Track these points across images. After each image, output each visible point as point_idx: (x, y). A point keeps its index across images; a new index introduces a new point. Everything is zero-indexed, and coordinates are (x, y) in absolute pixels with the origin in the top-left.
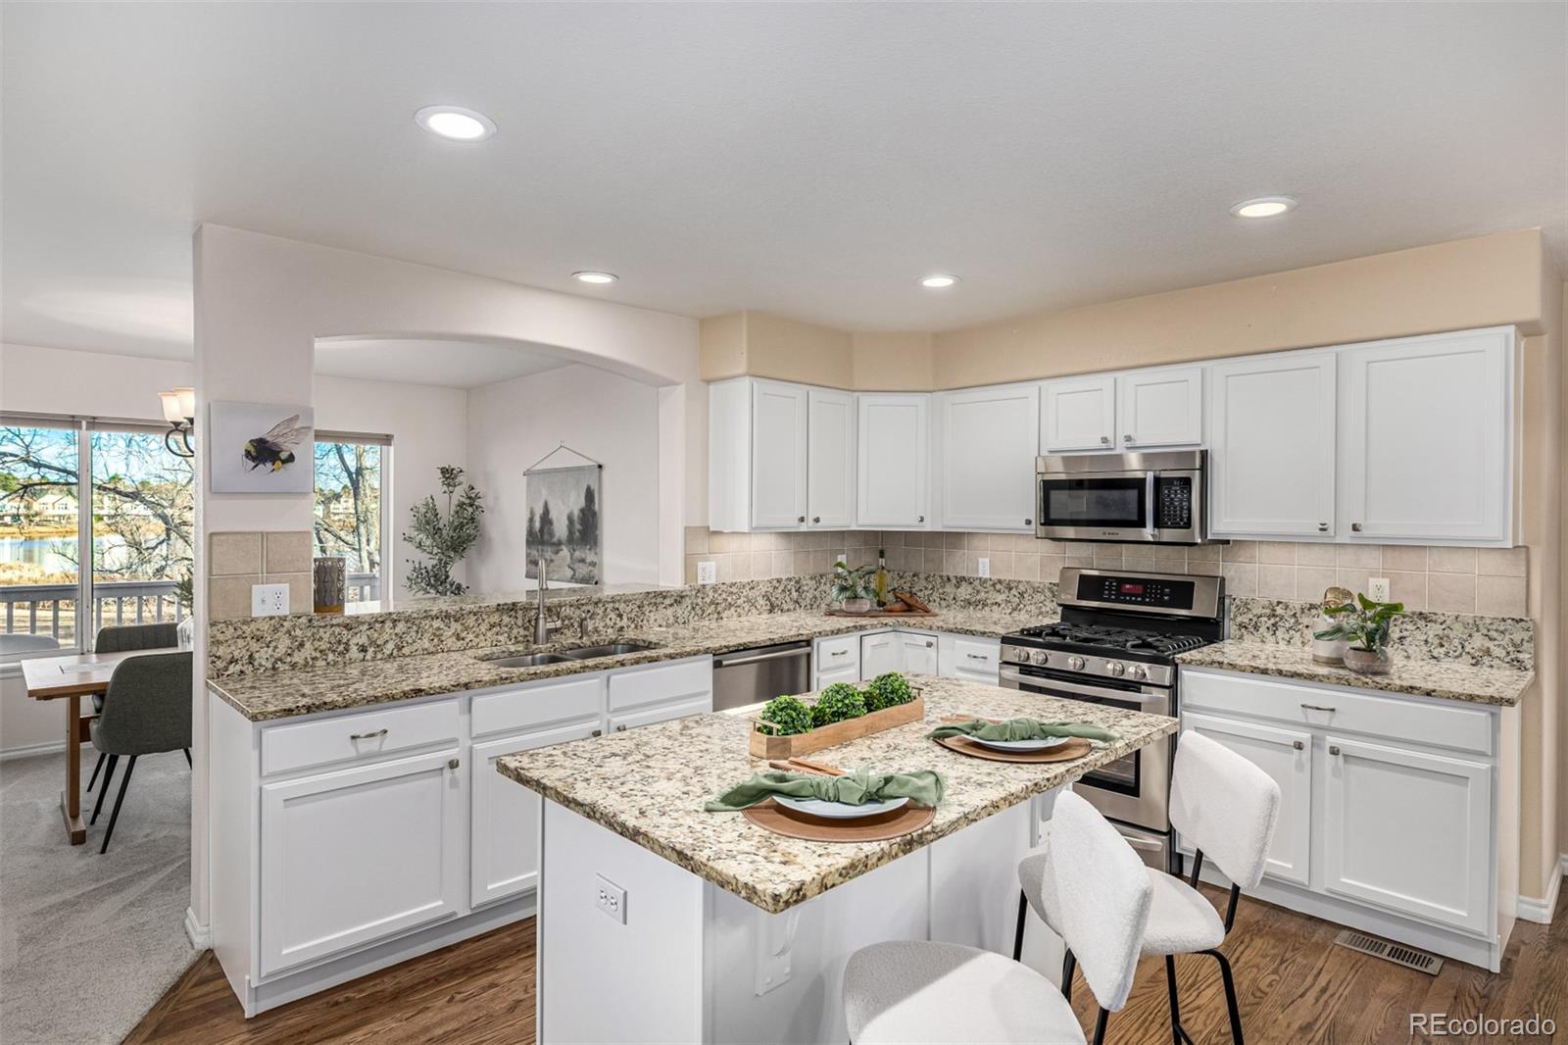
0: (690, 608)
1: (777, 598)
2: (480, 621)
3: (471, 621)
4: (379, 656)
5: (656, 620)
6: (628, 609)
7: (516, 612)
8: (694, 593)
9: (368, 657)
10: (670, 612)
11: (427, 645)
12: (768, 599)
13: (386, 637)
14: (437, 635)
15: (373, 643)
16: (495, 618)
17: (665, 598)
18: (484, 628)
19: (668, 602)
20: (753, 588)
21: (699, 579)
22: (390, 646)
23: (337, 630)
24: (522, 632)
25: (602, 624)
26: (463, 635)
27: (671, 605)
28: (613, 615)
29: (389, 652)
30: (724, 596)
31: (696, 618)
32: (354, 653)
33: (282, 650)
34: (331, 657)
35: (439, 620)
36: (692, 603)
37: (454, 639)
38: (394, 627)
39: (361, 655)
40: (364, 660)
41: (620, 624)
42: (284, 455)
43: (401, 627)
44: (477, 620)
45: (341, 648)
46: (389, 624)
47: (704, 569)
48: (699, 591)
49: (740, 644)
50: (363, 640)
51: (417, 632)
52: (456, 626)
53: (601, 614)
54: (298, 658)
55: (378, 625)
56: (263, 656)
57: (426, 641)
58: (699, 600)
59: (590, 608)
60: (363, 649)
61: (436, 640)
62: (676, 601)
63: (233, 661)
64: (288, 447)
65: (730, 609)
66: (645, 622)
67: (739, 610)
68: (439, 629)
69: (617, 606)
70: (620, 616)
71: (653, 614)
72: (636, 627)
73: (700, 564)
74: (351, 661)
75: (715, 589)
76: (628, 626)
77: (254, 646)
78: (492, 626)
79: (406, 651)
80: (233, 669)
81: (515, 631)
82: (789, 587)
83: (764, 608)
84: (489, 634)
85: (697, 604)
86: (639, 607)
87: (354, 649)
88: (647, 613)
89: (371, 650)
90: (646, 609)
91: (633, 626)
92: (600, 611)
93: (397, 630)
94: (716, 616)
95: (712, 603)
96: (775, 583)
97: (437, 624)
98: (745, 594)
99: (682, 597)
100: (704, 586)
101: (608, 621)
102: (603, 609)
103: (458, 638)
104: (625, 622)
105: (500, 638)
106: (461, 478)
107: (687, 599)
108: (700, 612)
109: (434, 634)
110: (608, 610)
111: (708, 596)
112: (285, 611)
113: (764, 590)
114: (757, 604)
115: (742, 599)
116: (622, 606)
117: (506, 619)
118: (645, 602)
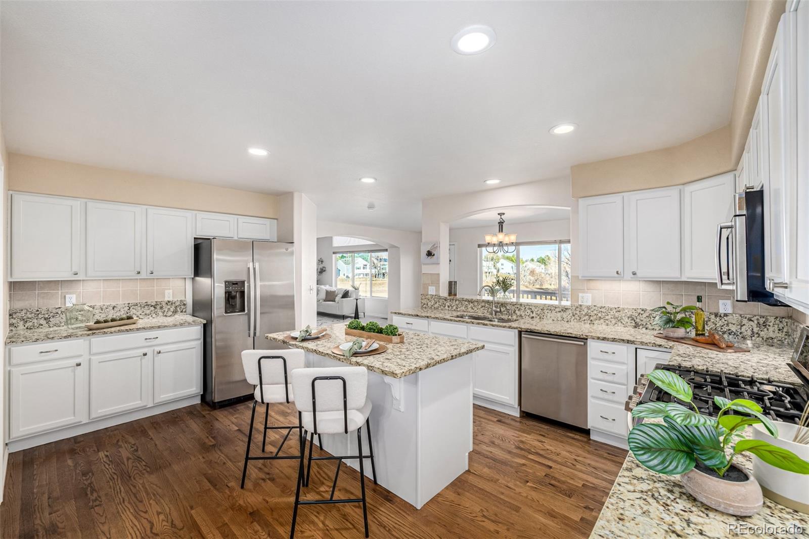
0: (571, 315)
1: (642, 320)
2: (478, 304)
3: (476, 304)
5: (551, 317)
6: (536, 310)
7: (489, 303)
8: (574, 308)
10: (559, 315)
11: (464, 309)
12: (633, 319)
13: (453, 304)
14: (466, 306)
15: (451, 305)
16: (483, 304)
17: (556, 308)
18: (480, 307)
19: (557, 310)
20: (619, 311)
21: (580, 301)
26: (474, 308)
27: (560, 312)
28: (529, 311)
30: (595, 312)
31: (575, 320)
32: (447, 307)
33: (432, 304)
34: (442, 307)
36: (573, 313)
38: (456, 302)
40: (449, 310)
41: (532, 315)
42: (433, 254)
43: (457, 302)
46: (454, 301)
47: (582, 297)
48: (577, 307)
49: (528, 329)
50: (449, 304)
52: (471, 305)
53: (523, 309)
54: (436, 306)
56: (429, 304)
58: (578, 312)
59: (518, 306)
60: (449, 307)
62: (562, 310)
63: (424, 304)
64: (433, 252)
65: (599, 320)
67: (607, 321)
69: (530, 307)
70: (532, 312)
71: (549, 314)
72: (540, 318)
73: (580, 295)
74: (446, 309)
75: (588, 308)
76: (536, 317)
77: (428, 301)
78: (482, 307)
79: (458, 309)
80: (424, 306)
82: (654, 315)
83: (629, 324)
84: (481, 309)
85: (576, 314)
86: (542, 310)
87: (447, 306)
88: (546, 313)
89: (450, 307)
90: (546, 311)
91: (538, 317)
92: (523, 308)
94: (589, 322)
95: (587, 315)
96: (639, 311)
97: (466, 303)
98: (612, 313)
99: (566, 309)
100: (581, 305)
101: (526, 313)
102: (524, 308)
103: (472, 309)
104: (534, 315)
105: (484, 311)
107: (570, 310)
108: (578, 318)
111: (583, 311)
112: (434, 294)
113: (629, 314)
114: (622, 321)
115: (610, 317)
116: (533, 308)
117: (487, 305)
118: (545, 308)
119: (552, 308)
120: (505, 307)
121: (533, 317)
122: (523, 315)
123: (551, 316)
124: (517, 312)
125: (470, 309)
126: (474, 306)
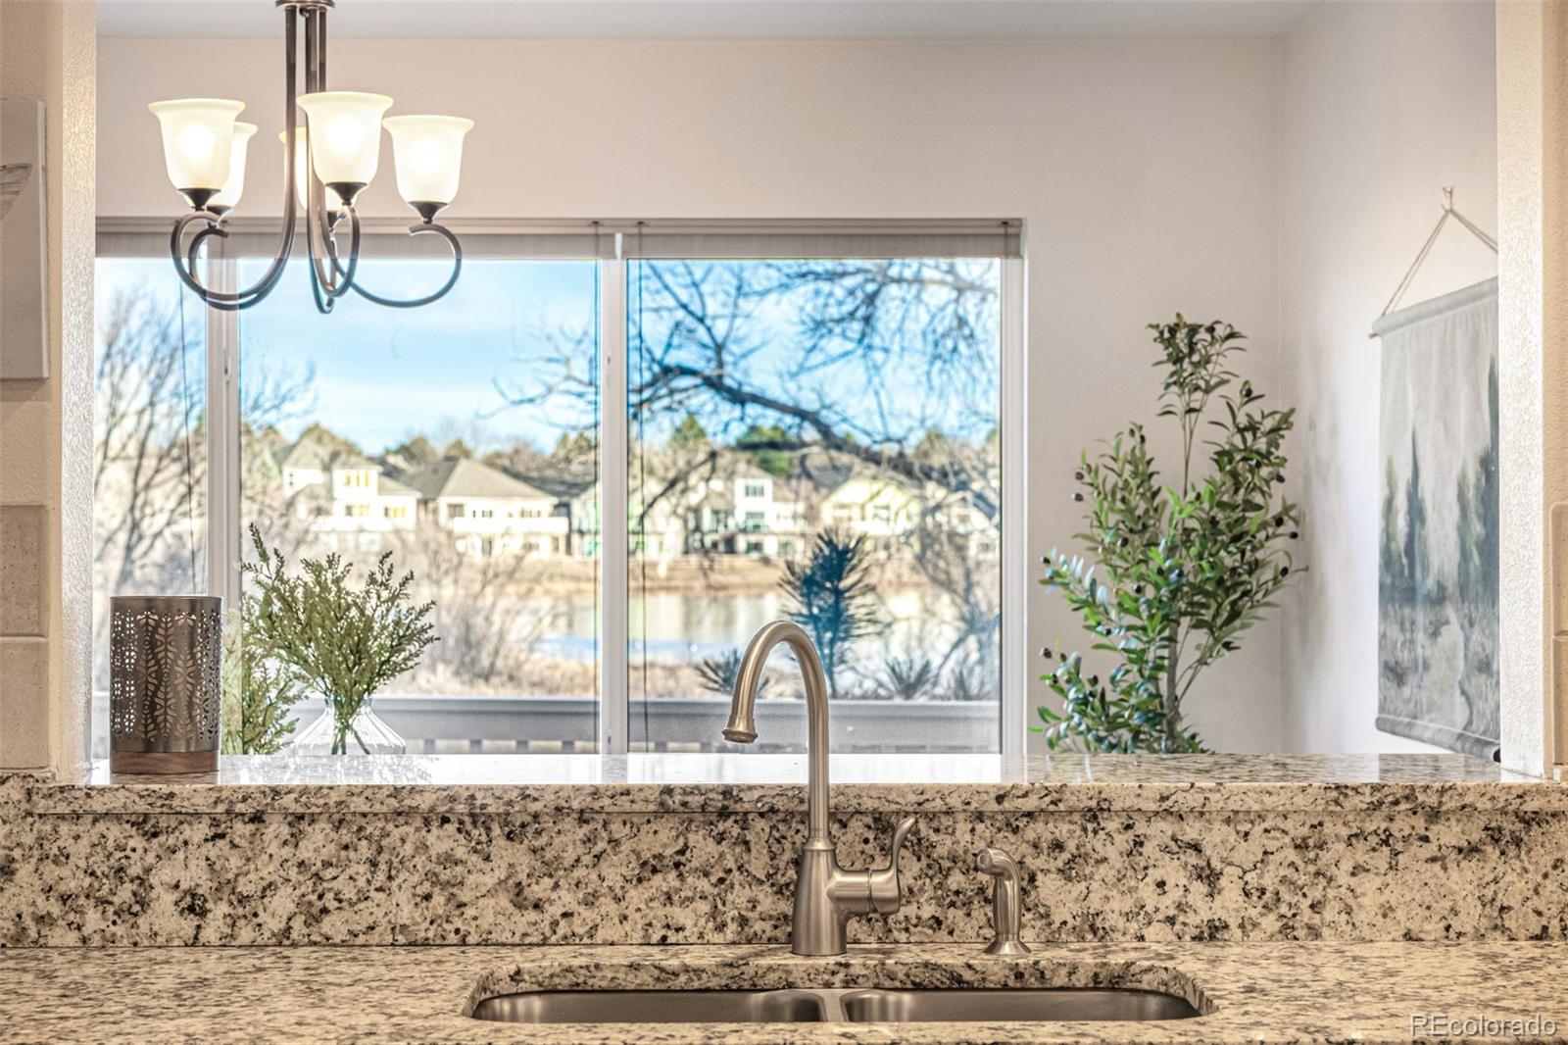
2: (601, 846)
4: (246, 934)
5: (1387, 911)
6: (1247, 853)
7: (744, 822)
9: (210, 934)
10: (1462, 879)
11: (406, 914)
13: (268, 871)
14: (443, 880)
15: (225, 887)
16: (661, 839)
17: (1434, 815)
18: (614, 872)
19: (1449, 834)
22: (282, 903)
23: (114, 832)
24: (768, 902)
25: (1121, 903)
26: (539, 889)
27: (1471, 850)
28: (1173, 872)
29: (275, 925)
32: (164, 906)
34: (94, 920)
35: (451, 828)
37: (504, 902)
38: (296, 838)
39: (188, 925)
40: (194, 942)
41: (1203, 911)
43: (318, 842)
44: (588, 841)
45: (125, 894)
46: (276, 828)
50: (195, 875)
51: (374, 864)
53: (1117, 861)
55: (241, 830)
57: (402, 897)
59: (1062, 830)
60: (194, 906)
61: (439, 899)
66: (1329, 914)
68: (449, 860)
69: (1191, 831)
70: (1209, 876)
71: (1368, 884)
72: (1287, 930)
74: (157, 942)
78: (650, 867)
79: (334, 925)
81: (739, 897)
84: (636, 896)
86: (1301, 846)
87: (164, 902)
88: (1343, 878)
89: (219, 910)
90: (1339, 857)
91: (1270, 923)
93: (305, 851)
97: (441, 840)
99: (1532, 822)
101: (1148, 893)
102: (1123, 841)
105: (681, 915)
106: (1228, 361)
107: (1561, 831)
109: (432, 877)
110: (1148, 849)
116: (1216, 839)
117: (703, 847)
119: (1401, 826)
120: (918, 846)
121: (1214, 932)
122: (1113, 920)
123: (1391, 897)
124: (1049, 887)
125: (491, 912)
126: (550, 868)
